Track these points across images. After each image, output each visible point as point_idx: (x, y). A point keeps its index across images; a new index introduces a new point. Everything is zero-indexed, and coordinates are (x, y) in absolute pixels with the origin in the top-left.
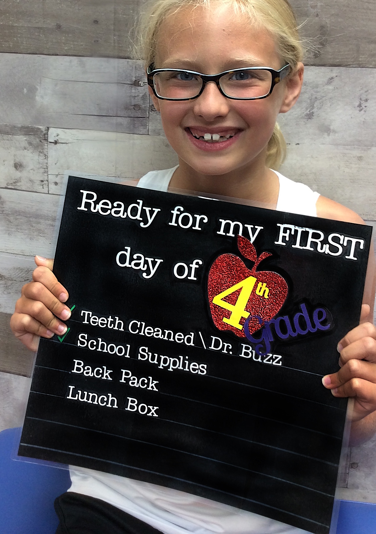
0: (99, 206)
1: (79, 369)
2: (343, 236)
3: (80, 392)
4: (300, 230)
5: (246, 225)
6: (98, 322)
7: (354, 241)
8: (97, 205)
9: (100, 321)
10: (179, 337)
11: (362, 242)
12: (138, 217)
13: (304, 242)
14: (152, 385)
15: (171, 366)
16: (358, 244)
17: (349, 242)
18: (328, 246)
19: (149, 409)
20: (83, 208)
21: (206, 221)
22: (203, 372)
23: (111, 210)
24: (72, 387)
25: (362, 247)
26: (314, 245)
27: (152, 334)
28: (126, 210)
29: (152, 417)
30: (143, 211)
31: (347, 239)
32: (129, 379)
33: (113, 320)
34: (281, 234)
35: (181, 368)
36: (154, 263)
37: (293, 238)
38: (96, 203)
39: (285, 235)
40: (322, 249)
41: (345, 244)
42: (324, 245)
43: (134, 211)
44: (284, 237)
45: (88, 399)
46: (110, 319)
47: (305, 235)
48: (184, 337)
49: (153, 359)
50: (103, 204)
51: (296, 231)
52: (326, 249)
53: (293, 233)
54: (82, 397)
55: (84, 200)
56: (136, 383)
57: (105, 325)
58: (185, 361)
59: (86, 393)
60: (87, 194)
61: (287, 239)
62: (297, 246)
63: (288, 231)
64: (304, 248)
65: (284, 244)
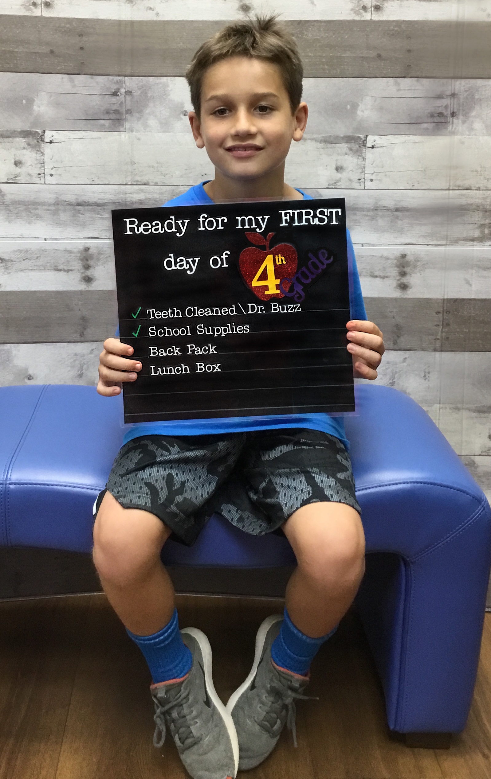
0: (141, 228)
1: (154, 353)
2: (326, 209)
3: (160, 369)
4: (296, 212)
5: (257, 217)
6: (161, 315)
7: (334, 211)
8: (140, 228)
9: (163, 314)
10: (224, 311)
11: (339, 210)
12: (174, 230)
13: (300, 220)
14: (212, 350)
15: (223, 333)
16: (337, 212)
17: (331, 213)
18: (317, 218)
19: (213, 367)
20: (129, 232)
21: (226, 221)
22: (247, 331)
23: (151, 229)
24: (153, 367)
25: (340, 214)
26: (308, 220)
27: (204, 314)
28: (163, 227)
29: (217, 372)
30: (177, 224)
31: (329, 210)
32: (194, 350)
33: (172, 311)
34: (284, 218)
35: (230, 332)
36: (194, 262)
37: (292, 219)
38: (138, 226)
39: (286, 218)
40: (313, 222)
41: (329, 215)
42: (315, 219)
43: (170, 226)
44: (286, 220)
45: (167, 372)
46: (170, 311)
47: (300, 215)
48: (228, 310)
49: (208, 331)
50: (144, 226)
51: (294, 213)
52: (317, 222)
53: (291, 215)
54: (162, 372)
55: (129, 226)
56: (199, 352)
57: (167, 316)
58: (233, 327)
59: (164, 368)
60: (130, 221)
61: (289, 221)
62: (296, 224)
63: (288, 215)
64: (301, 224)
65: (287, 225)
